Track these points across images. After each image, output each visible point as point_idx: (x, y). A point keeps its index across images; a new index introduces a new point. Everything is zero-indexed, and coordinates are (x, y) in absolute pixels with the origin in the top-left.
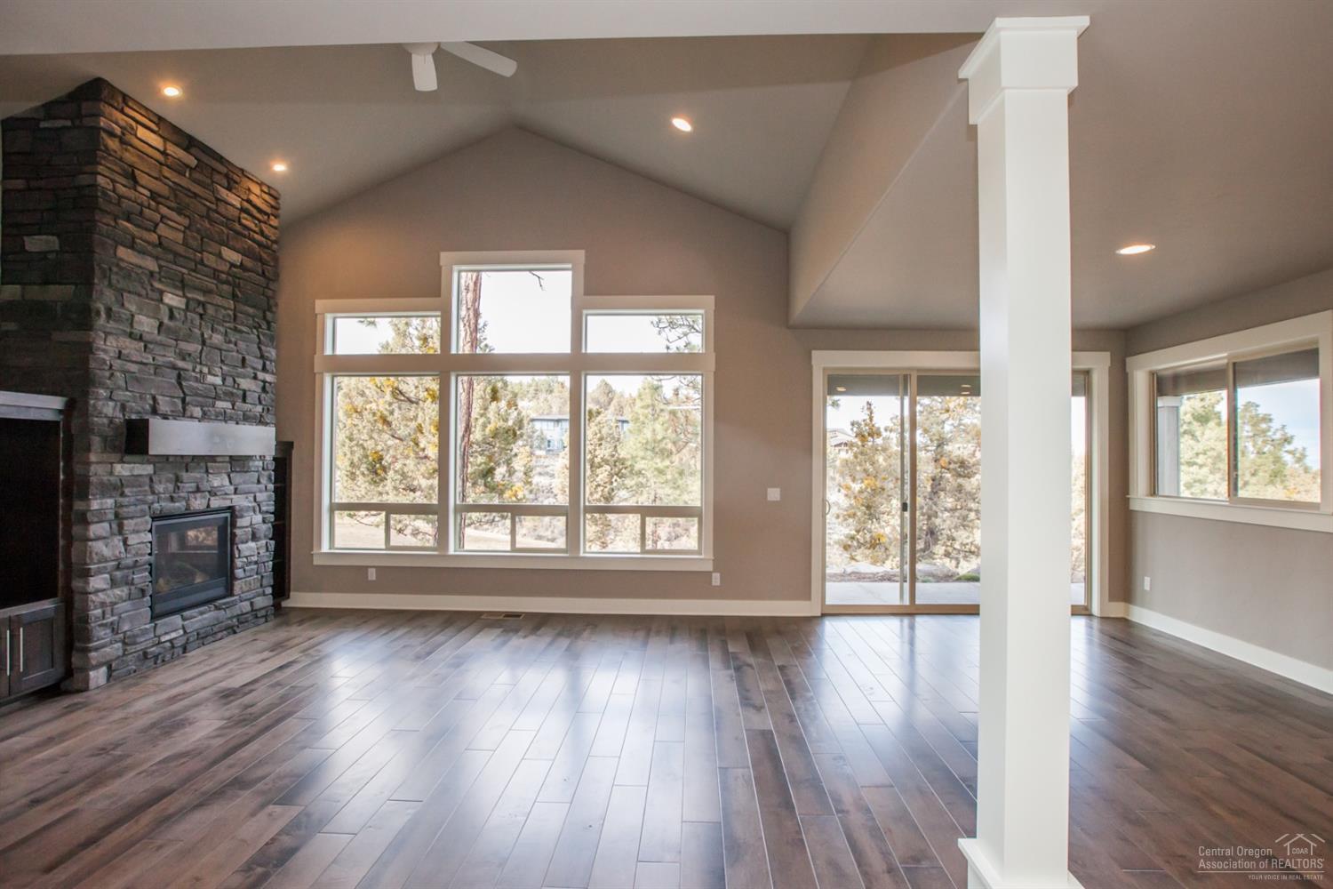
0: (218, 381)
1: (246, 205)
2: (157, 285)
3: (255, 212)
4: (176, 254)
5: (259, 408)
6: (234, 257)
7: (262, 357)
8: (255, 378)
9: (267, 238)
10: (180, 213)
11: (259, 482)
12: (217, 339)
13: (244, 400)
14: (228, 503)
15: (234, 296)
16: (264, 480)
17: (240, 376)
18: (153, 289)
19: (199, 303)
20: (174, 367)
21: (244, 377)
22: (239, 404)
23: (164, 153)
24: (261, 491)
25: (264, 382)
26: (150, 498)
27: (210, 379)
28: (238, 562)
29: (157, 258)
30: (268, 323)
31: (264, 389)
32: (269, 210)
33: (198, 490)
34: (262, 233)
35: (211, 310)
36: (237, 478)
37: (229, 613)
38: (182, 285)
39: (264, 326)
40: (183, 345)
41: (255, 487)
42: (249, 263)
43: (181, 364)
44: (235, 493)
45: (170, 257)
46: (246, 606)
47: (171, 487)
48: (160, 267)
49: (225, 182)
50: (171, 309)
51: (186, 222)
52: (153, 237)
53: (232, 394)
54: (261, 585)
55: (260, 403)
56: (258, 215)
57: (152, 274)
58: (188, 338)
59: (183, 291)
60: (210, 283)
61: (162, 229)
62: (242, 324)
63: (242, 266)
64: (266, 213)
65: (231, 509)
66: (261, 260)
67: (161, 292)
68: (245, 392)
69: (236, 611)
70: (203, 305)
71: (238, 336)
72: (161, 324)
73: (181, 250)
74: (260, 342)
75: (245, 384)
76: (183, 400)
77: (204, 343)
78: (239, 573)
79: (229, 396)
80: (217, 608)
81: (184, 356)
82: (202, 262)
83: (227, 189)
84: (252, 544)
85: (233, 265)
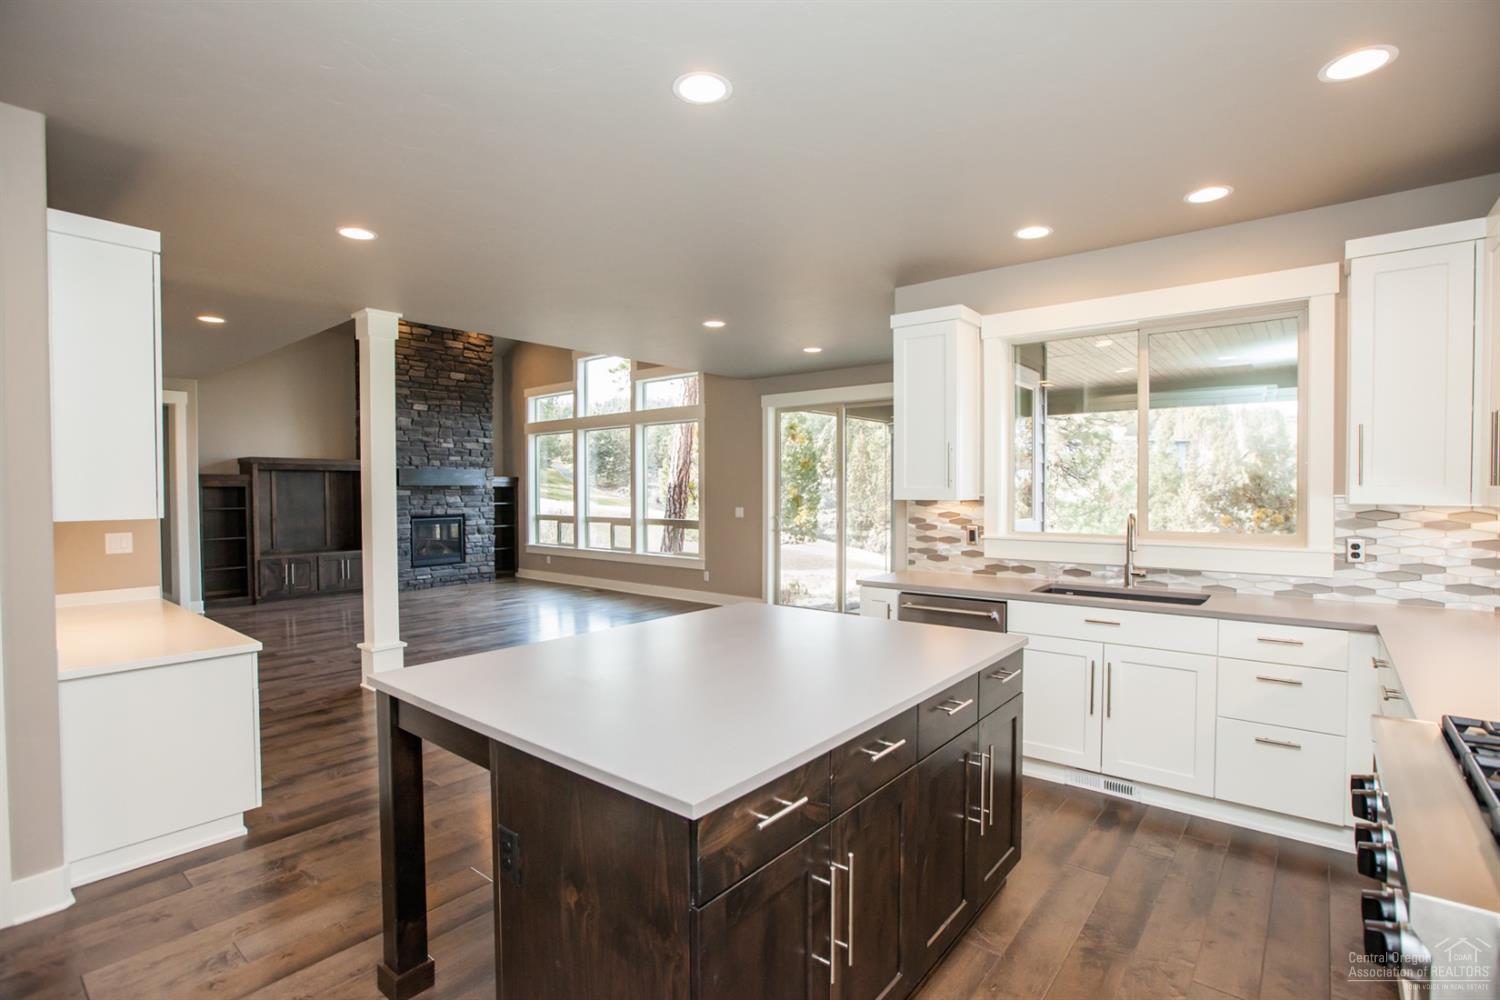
0: (451, 446)
1: (466, 345)
2: (409, 401)
3: (474, 348)
4: (420, 383)
5: (482, 459)
6: (461, 376)
7: (482, 429)
8: (477, 441)
9: (483, 360)
10: (421, 361)
11: (482, 501)
12: (449, 423)
13: (470, 455)
14: (460, 512)
15: (461, 398)
16: (486, 500)
17: (466, 441)
18: (408, 404)
19: (437, 405)
20: (422, 441)
21: (469, 442)
22: (466, 457)
23: (411, 334)
24: (484, 506)
25: (485, 444)
26: (409, 507)
27: (445, 445)
28: (468, 545)
29: (409, 388)
30: (487, 409)
31: (485, 448)
32: (483, 344)
33: (438, 504)
34: (480, 358)
35: (444, 408)
36: (466, 498)
37: (462, 571)
38: (425, 399)
39: (484, 410)
40: (427, 429)
41: (480, 504)
42: (470, 377)
43: (425, 439)
44: (465, 506)
45: (417, 385)
46: (475, 570)
47: (422, 502)
48: (411, 392)
49: (451, 337)
50: (419, 412)
51: (426, 365)
52: (407, 378)
53: (460, 452)
54: (486, 560)
55: (482, 455)
56: (477, 349)
57: (406, 396)
58: (430, 425)
59: (426, 400)
60: (444, 394)
61: (411, 372)
62: (467, 413)
63: (466, 380)
64: (482, 346)
65: (463, 515)
66: (481, 374)
67: (412, 404)
68: (470, 451)
69: (467, 571)
70: (440, 406)
71: (464, 420)
72: (413, 421)
73: (423, 380)
74: (480, 421)
75: (469, 446)
76: (428, 458)
77: (440, 426)
78: (469, 551)
79: (459, 453)
80: (454, 568)
81: (427, 434)
82: (437, 384)
83: (454, 340)
84: (477, 535)
85: (458, 381)
